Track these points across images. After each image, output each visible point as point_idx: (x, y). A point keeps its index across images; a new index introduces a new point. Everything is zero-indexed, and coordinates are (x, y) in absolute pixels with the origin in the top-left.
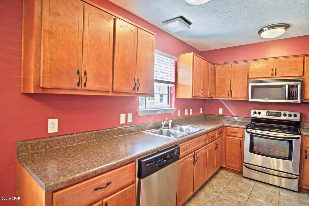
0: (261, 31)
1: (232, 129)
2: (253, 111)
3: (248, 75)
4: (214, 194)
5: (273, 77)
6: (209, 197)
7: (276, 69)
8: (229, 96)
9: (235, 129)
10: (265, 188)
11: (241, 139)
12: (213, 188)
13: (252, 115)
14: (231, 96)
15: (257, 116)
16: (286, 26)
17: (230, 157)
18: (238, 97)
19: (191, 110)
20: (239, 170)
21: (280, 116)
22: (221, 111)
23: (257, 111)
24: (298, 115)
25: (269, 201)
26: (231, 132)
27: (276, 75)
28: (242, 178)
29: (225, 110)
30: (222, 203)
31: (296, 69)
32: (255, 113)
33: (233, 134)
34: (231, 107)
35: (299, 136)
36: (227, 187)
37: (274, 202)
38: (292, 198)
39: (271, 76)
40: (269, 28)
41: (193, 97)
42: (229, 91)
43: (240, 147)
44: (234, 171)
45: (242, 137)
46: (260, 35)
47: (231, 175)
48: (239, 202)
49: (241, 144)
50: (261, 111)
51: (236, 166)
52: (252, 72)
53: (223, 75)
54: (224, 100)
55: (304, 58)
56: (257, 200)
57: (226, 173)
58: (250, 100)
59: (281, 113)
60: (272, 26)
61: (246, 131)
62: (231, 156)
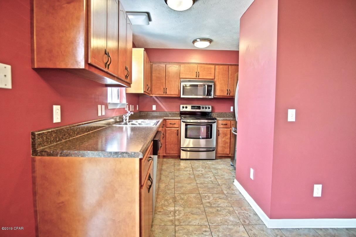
0: (194, 41)
1: (171, 121)
2: (181, 106)
3: (180, 75)
4: (170, 174)
5: (197, 79)
6: (168, 177)
7: (199, 72)
8: (164, 93)
9: (173, 121)
10: (197, 162)
11: (178, 129)
12: (166, 171)
13: (182, 110)
14: (166, 93)
15: (185, 110)
16: (210, 41)
17: (169, 146)
18: (172, 94)
19: (133, 106)
20: (177, 155)
21: (200, 109)
22: (154, 108)
23: (185, 106)
24: (210, 107)
25: (204, 168)
26: (170, 124)
27: (199, 77)
28: (180, 160)
29: (158, 106)
30: (180, 177)
31: (210, 74)
32: (183, 107)
33: (171, 126)
34: (164, 104)
35: (216, 121)
36: (175, 168)
37: (207, 168)
38: (214, 163)
39: (195, 77)
40: (200, 40)
41: (144, 91)
42: (164, 88)
43: (177, 135)
44: (172, 157)
45: (178, 127)
46: (194, 44)
47: (172, 161)
48: (189, 174)
49: (178, 133)
50: (187, 106)
51: (174, 152)
52: (182, 73)
53: (159, 74)
54: (156, 97)
55: (215, 66)
56: (198, 169)
57: (168, 160)
58: (182, 96)
59: (200, 107)
60: (203, 39)
61: (182, 121)
62: (171, 145)
